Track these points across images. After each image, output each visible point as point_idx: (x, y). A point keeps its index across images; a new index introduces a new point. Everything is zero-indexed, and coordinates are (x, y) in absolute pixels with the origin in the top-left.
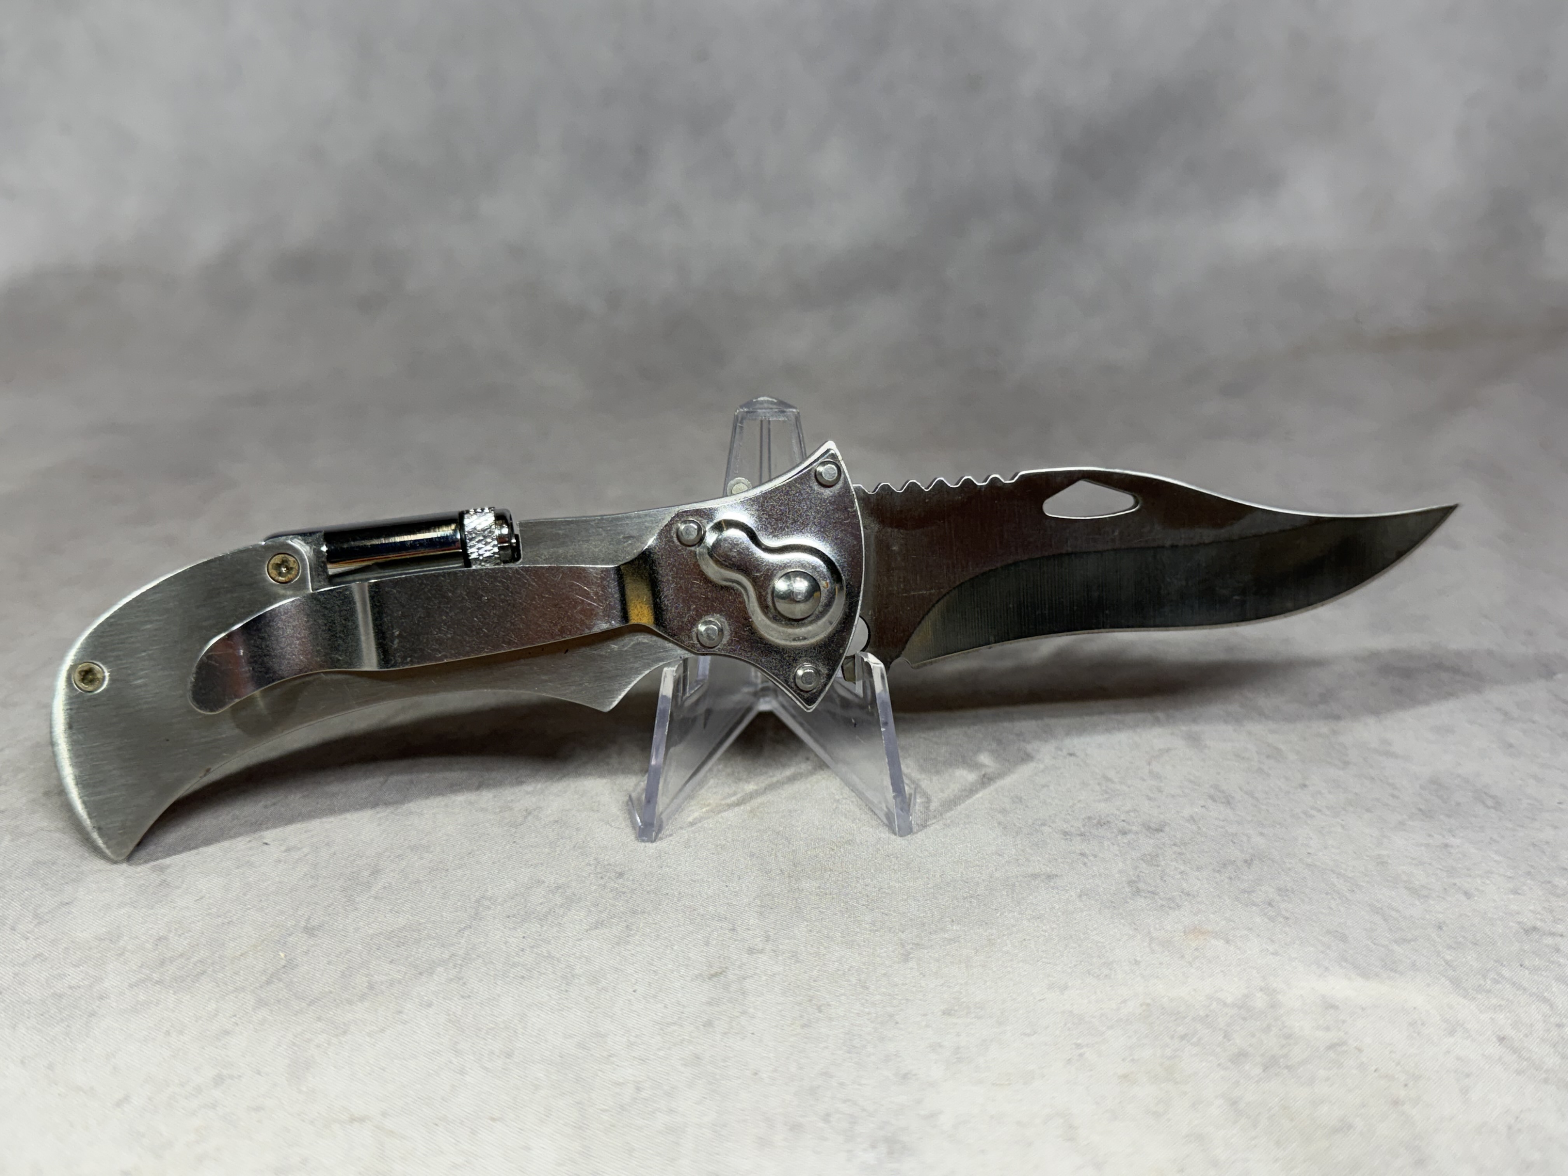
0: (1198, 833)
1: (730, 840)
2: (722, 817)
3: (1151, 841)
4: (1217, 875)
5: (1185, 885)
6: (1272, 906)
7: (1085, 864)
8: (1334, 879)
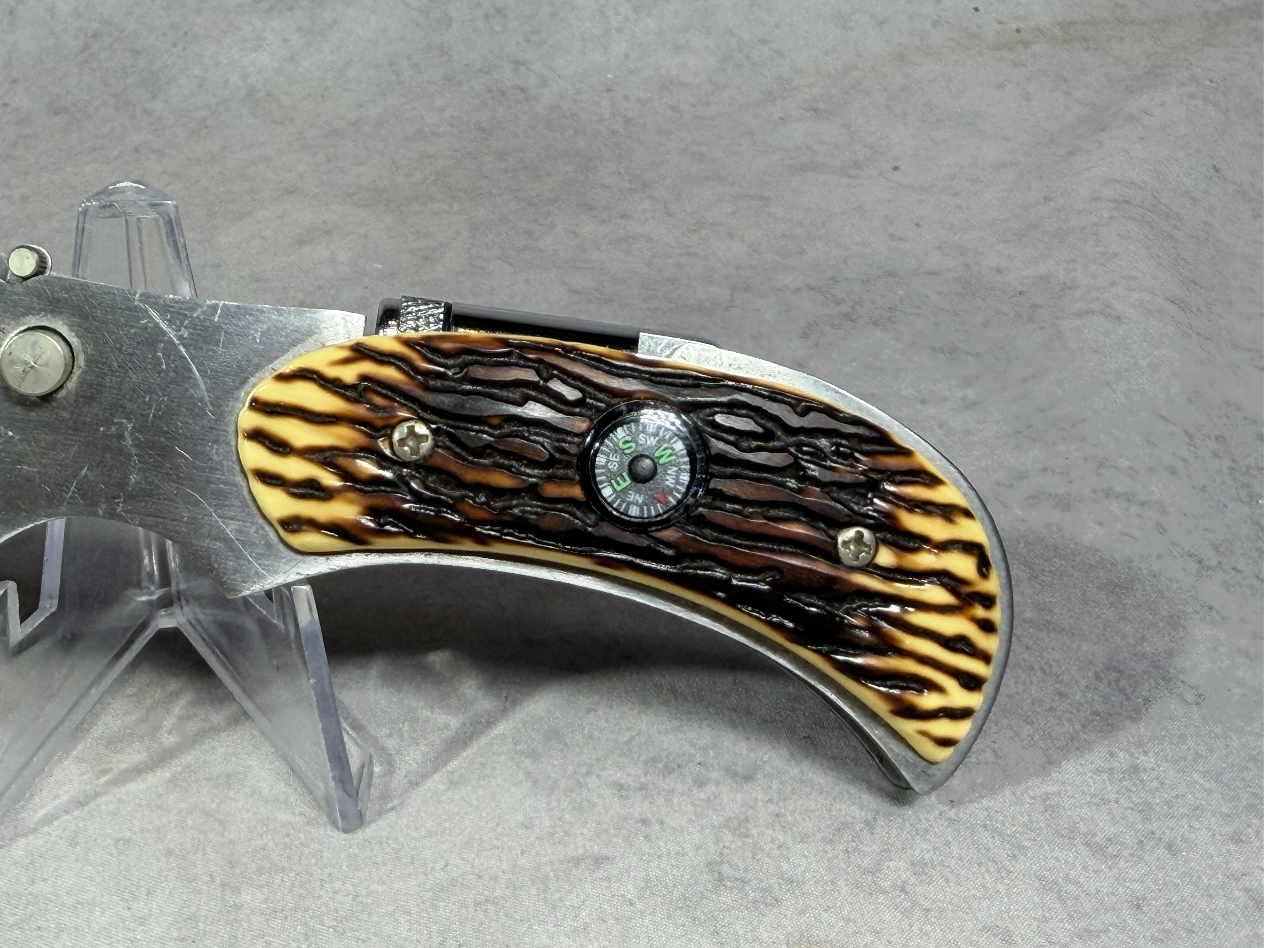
0: (802, 781)
1: (136, 829)
2: (128, 794)
3: (740, 796)
4: (828, 848)
5: (785, 867)
6: (907, 893)
7: (647, 837)
8: (988, 841)
